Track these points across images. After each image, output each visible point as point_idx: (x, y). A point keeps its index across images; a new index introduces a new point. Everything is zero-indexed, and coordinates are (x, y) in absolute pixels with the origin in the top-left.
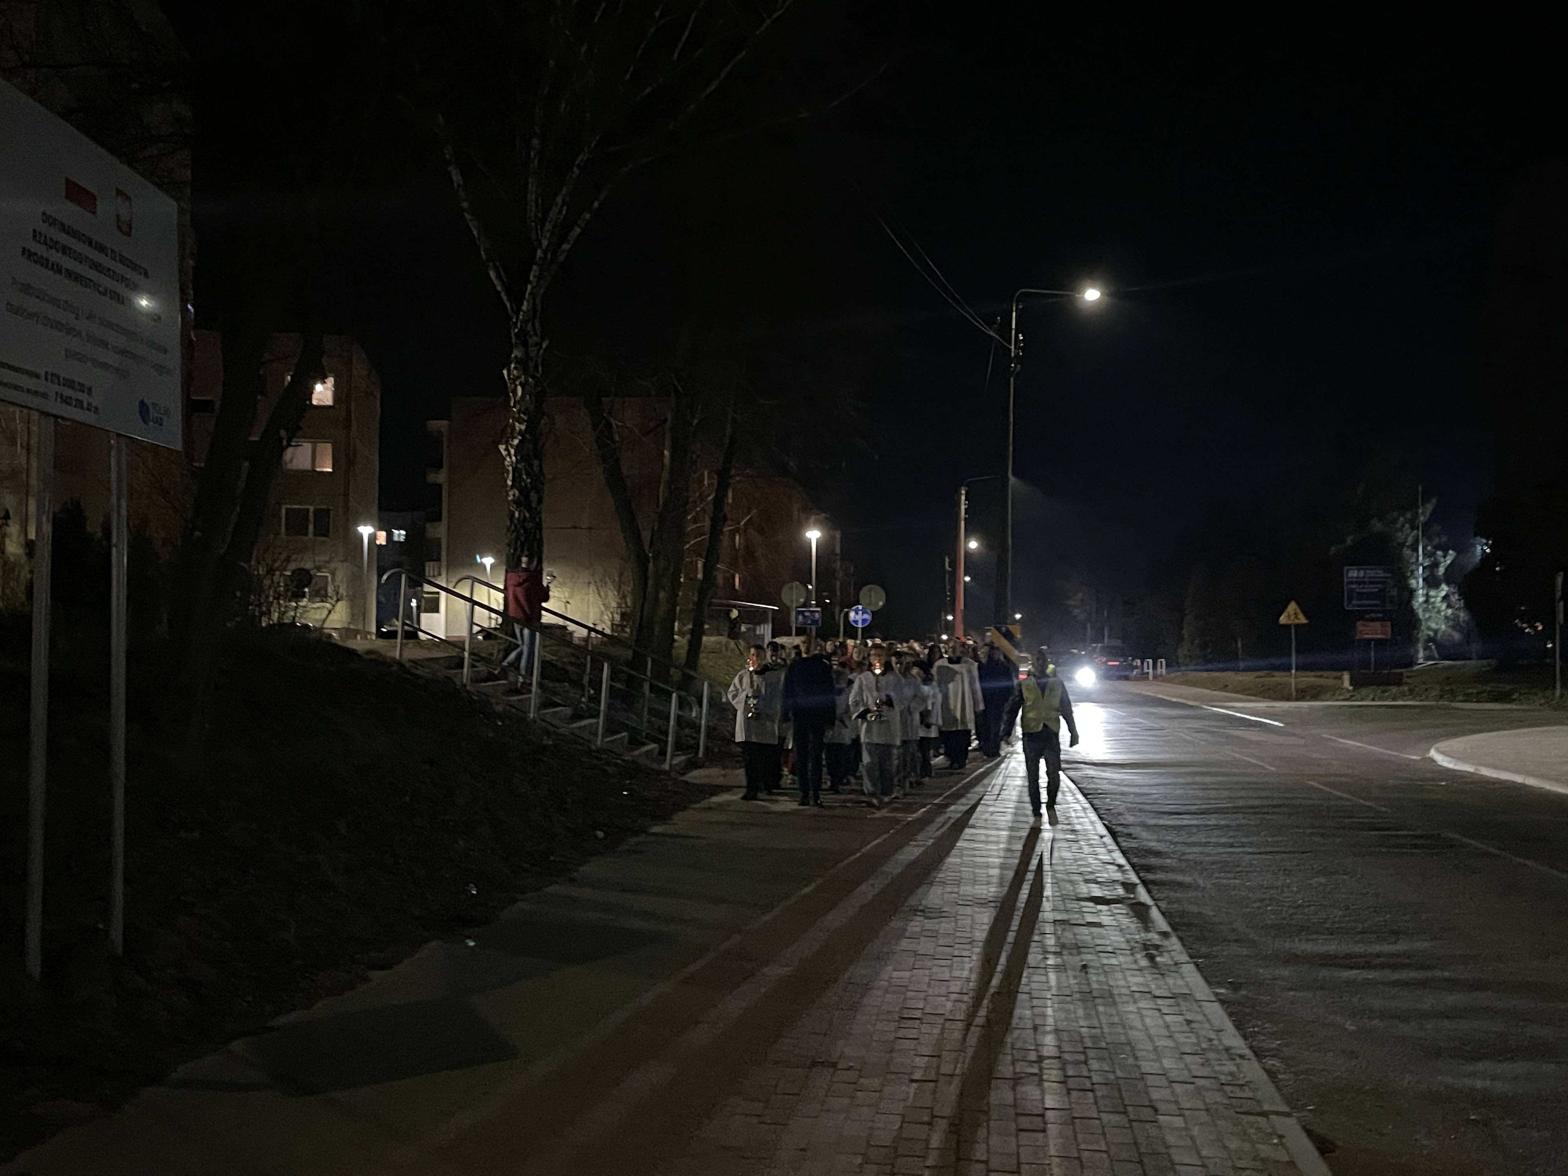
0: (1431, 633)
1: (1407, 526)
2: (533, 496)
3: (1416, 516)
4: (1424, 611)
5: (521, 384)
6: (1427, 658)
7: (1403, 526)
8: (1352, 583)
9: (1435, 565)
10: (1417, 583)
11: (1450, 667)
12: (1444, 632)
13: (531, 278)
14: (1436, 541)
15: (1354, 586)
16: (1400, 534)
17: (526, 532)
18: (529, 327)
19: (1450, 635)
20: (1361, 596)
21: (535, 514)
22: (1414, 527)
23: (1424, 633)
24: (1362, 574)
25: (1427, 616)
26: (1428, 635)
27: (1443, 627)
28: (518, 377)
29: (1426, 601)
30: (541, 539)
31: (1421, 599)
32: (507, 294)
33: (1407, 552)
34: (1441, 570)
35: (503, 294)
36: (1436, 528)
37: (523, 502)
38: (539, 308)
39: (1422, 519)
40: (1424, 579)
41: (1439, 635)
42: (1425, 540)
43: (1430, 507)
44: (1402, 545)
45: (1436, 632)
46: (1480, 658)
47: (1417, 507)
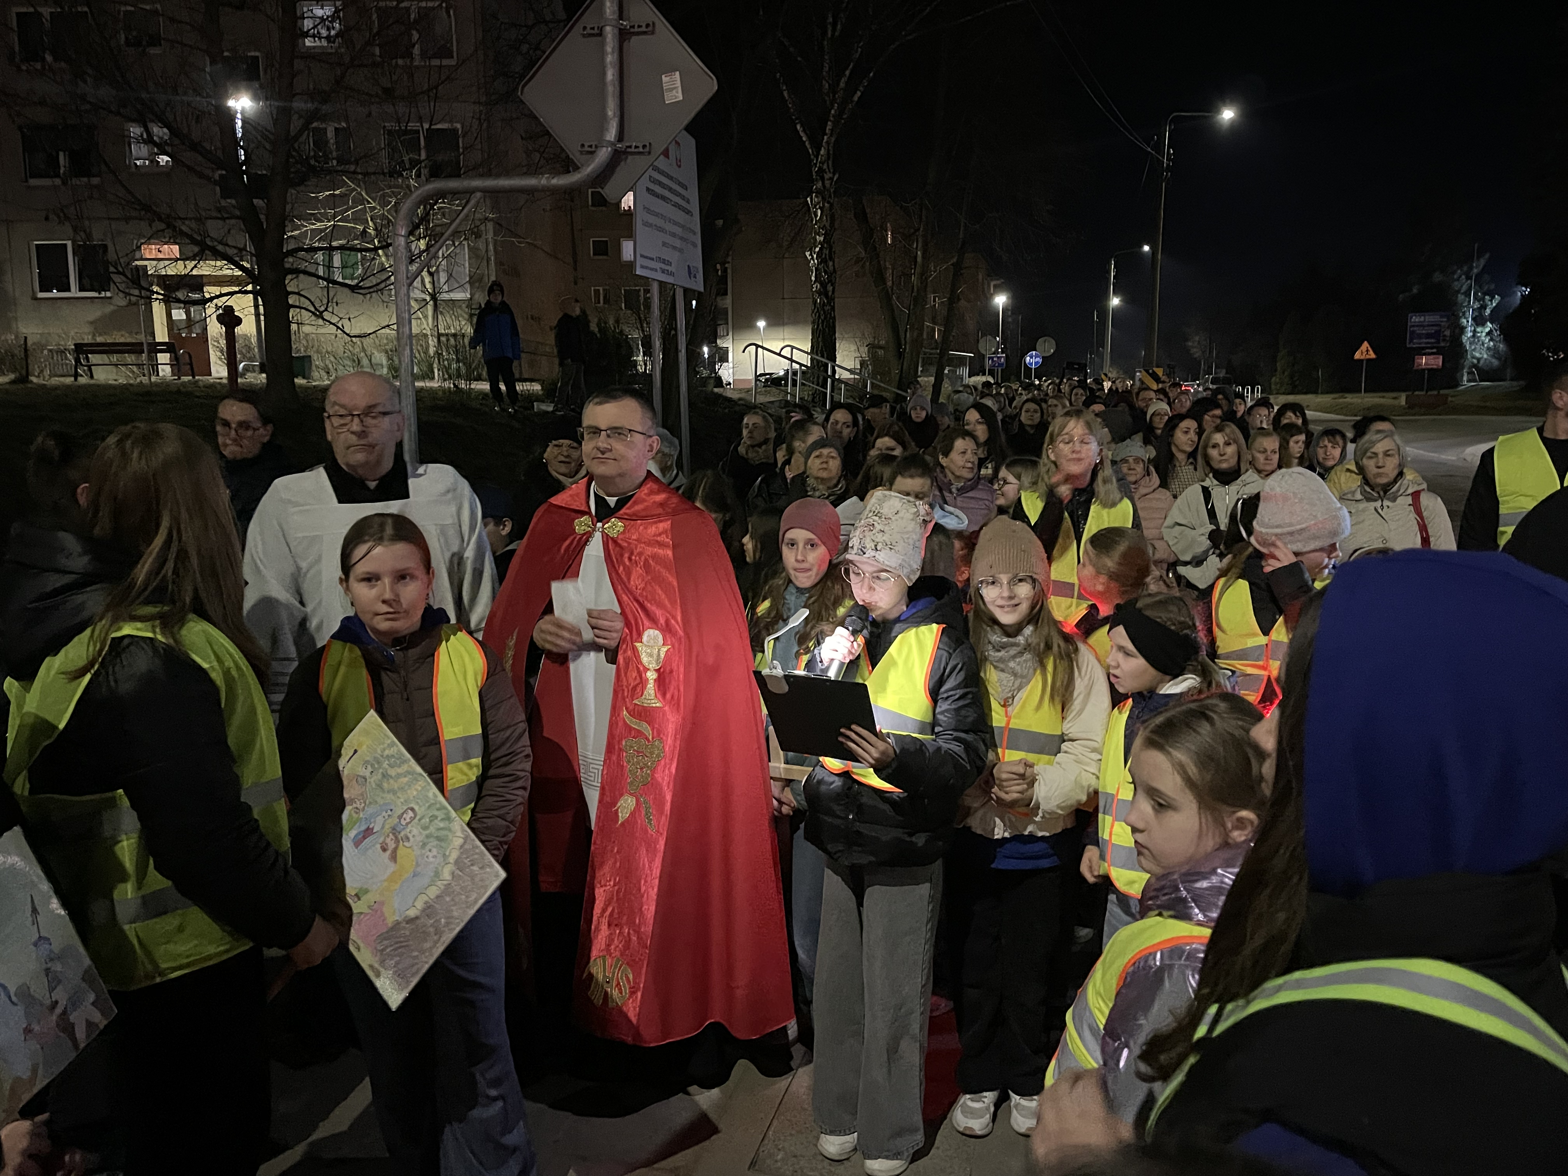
0: (1475, 361)
1: (1463, 277)
2: (830, 288)
3: (1471, 268)
4: (1470, 343)
5: (820, 208)
6: (1469, 381)
7: (1460, 276)
8: (1413, 326)
9: (1484, 307)
10: (1467, 322)
11: (1488, 387)
12: (1486, 359)
13: (827, 131)
14: (1486, 288)
15: (1415, 329)
16: (1456, 283)
17: (824, 313)
18: (825, 167)
19: (1490, 362)
20: (1420, 336)
21: (831, 300)
22: (1469, 278)
23: (1469, 360)
24: (1422, 319)
25: (1473, 347)
26: (1473, 363)
27: (1485, 356)
28: (819, 203)
29: (1474, 336)
30: (834, 318)
31: (1470, 334)
32: (810, 143)
33: (1461, 297)
34: (1488, 312)
35: (807, 143)
36: (1486, 277)
37: (823, 292)
38: (831, 152)
39: (1475, 271)
40: (1472, 319)
41: (1482, 362)
42: (1477, 287)
43: (1482, 262)
44: (1458, 292)
45: (1479, 360)
46: (1512, 380)
47: (1473, 262)
